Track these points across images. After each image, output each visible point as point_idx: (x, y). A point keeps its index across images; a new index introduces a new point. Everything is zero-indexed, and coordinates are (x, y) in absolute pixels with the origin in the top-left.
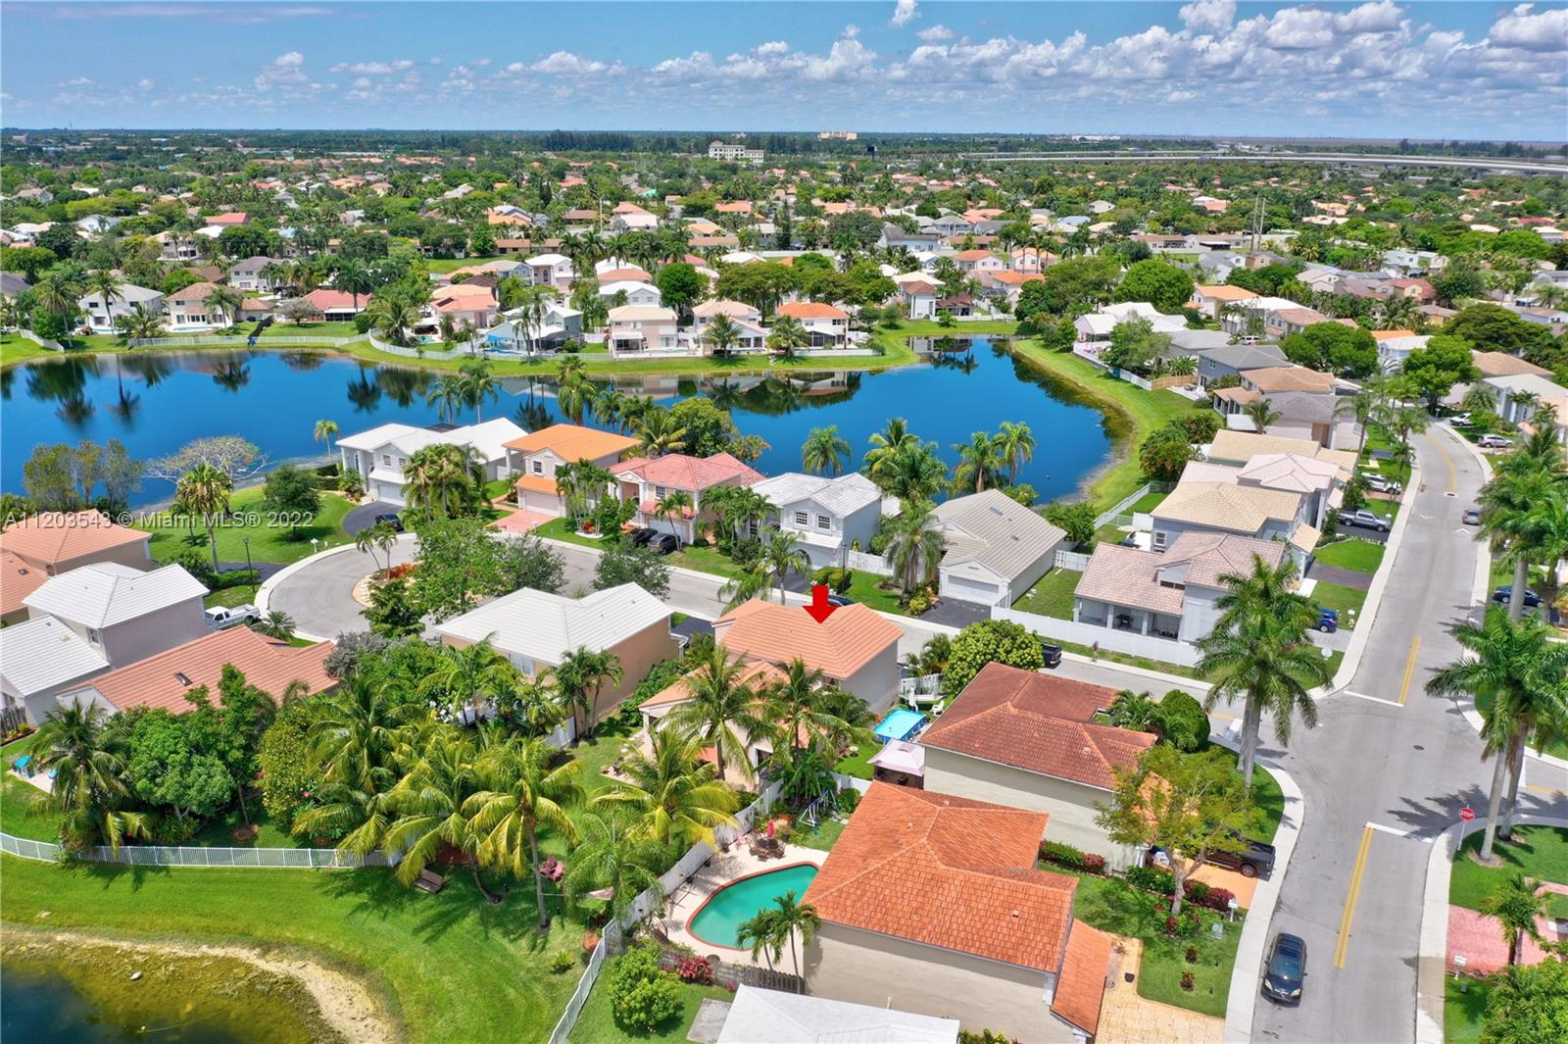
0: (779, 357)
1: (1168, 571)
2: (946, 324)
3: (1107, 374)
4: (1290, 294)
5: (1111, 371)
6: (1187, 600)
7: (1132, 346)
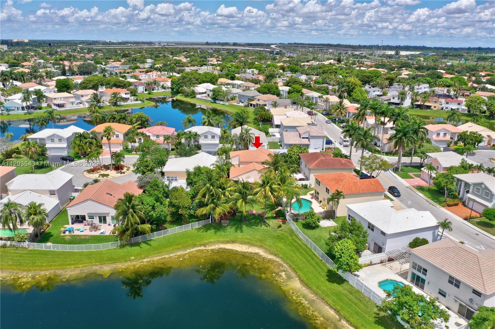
0: (114, 106)
1: (304, 135)
2: (149, 94)
3: (212, 102)
4: (238, 79)
5: (213, 101)
6: (311, 140)
7: (220, 93)
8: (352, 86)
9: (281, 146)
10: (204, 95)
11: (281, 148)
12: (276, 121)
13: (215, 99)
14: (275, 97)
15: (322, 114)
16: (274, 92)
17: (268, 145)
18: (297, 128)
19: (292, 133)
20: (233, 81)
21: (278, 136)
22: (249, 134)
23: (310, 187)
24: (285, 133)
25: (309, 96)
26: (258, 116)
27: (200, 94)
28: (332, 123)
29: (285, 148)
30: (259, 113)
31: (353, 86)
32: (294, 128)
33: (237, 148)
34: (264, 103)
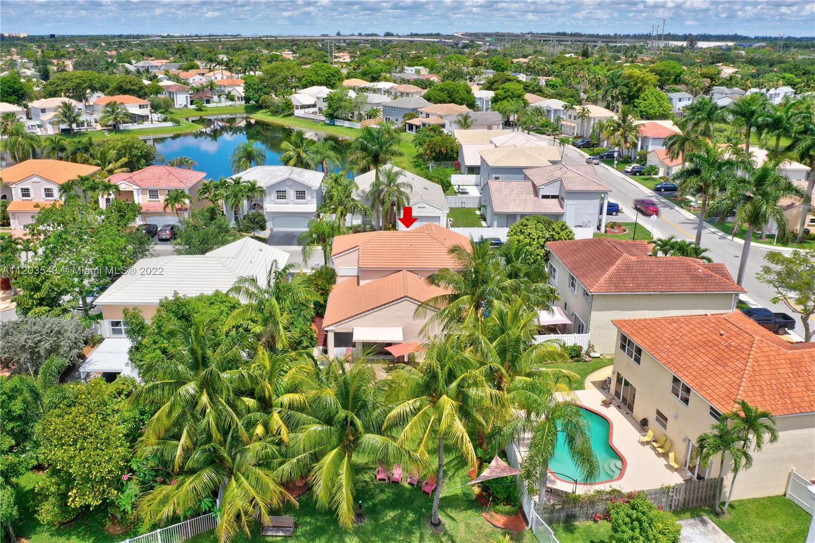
0: (110, 131)
1: (546, 188)
2: (199, 110)
3: (326, 124)
4: (386, 80)
5: (328, 122)
6: (567, 202)
7: (343, 104)
8: (636, 85)
9: (485, 220)
10: (312, 110)
11: (483, 223)
12: (470, 158)
13: (332, 117)
14: (464, 109)
15: (574, 145)
16: (462, 99)
17: (448, 216)
18: (526, 172)
19: (514, 184)
20: (375, 83)
21: (474, 192)
22: (397, 186)
23: (588, 354)
24: (493, 185)
25: (540, 107)
26: (425, 146)
27: (303, 107)
28: (602, 164)
29: (495, 223)
30: (427, 139)
31: (639, 85)
32: (517, 172)
33: (364, 223)
34: (440, 121)
